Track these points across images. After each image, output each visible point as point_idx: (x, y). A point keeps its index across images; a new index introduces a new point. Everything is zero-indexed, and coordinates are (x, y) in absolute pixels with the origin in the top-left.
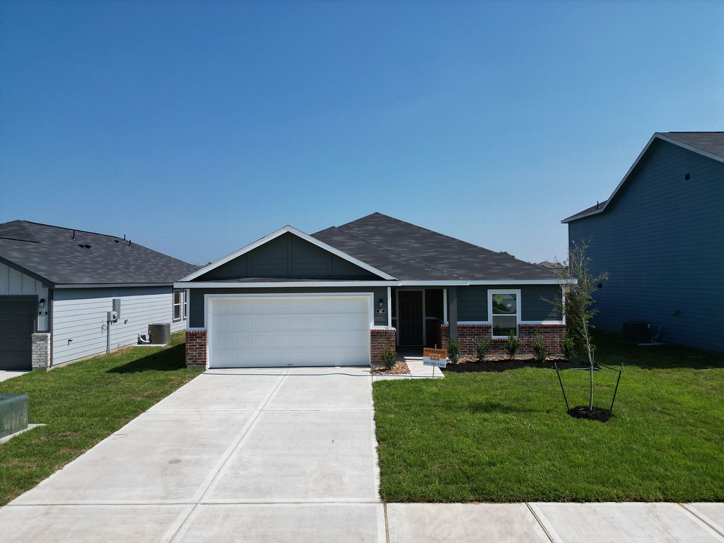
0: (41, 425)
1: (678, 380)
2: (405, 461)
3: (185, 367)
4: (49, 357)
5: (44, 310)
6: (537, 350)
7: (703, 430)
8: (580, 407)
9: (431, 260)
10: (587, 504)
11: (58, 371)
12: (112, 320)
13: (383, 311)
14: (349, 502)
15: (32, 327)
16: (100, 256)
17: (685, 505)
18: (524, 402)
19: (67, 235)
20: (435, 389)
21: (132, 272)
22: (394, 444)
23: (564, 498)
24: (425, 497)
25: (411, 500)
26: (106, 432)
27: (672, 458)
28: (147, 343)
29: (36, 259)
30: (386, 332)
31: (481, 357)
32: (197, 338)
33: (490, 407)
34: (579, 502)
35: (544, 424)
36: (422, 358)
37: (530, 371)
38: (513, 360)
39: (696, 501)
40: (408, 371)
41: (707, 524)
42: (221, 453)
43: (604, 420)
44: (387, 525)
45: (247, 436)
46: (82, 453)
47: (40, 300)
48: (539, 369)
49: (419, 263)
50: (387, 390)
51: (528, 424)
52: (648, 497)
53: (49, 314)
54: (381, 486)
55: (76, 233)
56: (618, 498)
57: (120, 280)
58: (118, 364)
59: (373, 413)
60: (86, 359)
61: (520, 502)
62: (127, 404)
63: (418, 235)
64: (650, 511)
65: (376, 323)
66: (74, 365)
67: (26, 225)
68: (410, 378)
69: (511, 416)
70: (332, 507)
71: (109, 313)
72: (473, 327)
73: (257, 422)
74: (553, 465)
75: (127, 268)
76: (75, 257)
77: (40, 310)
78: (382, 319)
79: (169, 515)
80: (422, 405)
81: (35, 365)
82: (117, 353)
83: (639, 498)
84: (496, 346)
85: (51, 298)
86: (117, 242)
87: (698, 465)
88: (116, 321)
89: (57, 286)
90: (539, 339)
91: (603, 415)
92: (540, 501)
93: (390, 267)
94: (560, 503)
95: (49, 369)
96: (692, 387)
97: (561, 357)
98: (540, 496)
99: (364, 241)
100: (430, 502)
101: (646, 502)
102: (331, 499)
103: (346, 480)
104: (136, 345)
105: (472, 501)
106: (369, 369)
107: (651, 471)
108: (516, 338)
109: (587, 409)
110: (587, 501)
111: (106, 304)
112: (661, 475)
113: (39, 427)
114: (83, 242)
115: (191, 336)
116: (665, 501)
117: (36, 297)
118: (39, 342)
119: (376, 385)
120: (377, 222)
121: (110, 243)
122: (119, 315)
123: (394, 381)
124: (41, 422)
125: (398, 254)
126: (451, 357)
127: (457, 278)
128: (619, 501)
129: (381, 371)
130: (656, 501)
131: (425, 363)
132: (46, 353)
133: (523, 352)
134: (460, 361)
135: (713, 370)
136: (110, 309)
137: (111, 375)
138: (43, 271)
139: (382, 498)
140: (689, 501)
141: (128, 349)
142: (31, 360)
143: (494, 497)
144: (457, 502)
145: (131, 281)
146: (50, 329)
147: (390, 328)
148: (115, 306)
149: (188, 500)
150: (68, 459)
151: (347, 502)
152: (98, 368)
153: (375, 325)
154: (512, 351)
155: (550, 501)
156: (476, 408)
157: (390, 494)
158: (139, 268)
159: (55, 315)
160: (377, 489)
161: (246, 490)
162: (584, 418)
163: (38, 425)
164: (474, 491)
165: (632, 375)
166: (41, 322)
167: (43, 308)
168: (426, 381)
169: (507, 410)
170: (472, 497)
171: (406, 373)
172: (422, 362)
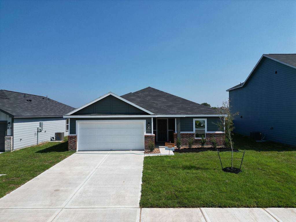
0: (4, 175)
1: (270, 156)
2: (152, 190)
3: (68, 150)
4: (12, 146)
5: (10, 127)
6: (213, 144)
7: (278, 177)
8: (228, 167)
9: (170, 106)
10: (225, 208)
11: (16, 152)
12: (39, 131)
13: (150, 128)
14: (126, 208)
15: (5, 134)
16: (35, 104)
17: (265, 209)
18: (205, 165)
19: (22, 96)
20: (169, 160)
21: (49, 111)
22: (149, 183)
23: (215, 206)
24: (158, 205)
25: (152, 207)
26: (30, 178)
27: (263, 189)
28: (55, 140)
29: (7, 106)
30: (151, 136)
31: (190, 146)
32: (73, 139)
33: (190, 168)
34: (221, 207)
35: (212, 175)
36: (165, 147)
37: (210, 152)
38: (203, 148)
39: (270, 207)
40: (160, 152)
41: (273, 217)
42: (76, 187)
43: (237, 173)
44: (140, 217)
45: (89, 180)
46: (19, 187)
47: (8, 123)
48: (214, 151)
49: (165, 107)
50: (150, 160)
51: (205, 174)
52: (250, 206)
53: (12, 128)
54: (140, 201)
55: (26, 95)
56: (238, 206)
57: (43, 115)
58: (41, 149)
59: (142, 170)
60: (28, 147)
61: (197, 207)
62: (41, 166)
63: (166, 96)
64: (250, 211)
65: (147, 132)
66: (22, 149)
67: (5, 92)
68: (160, 155)
69: (199, 171)
70: (119, 210)
71: (38, 128)
72: (187, 134)
73: (94, 174)
74: (213, 192)
75: (46, 109)
76: (24, 105)
77: (8, 127)
78: (149, 131)
79: (50, 213)
80: (163, 166)
81: (6, 149)
82: (41, 144)
83: (246, 206)
84: (196, 142)
85: (13, 122)
86: (43, 98)
87: (273, 192)
88: (41, 131)
89: (15, 117)
90: (214, 139)
91: (236, 171)
92: (206, 207)
93: (153, 109)
94: (214, 208)
95: (12, 151)
96: (275, 159)
97: (223, 146)
98: (206, 205)
99: (143, 98)
100: (160, 207)
101: (250, 208)
102: (119, 206)
103: (126, 198)
104: (50, 141)
105: (177, 207)
106: (144, 151)
107: (253, 194)
108: (204, 138)
109: (230, 168)
110: (225, 207)
111: (37, 124)
112: (257, 196)
113: (3, 176)
114: (28, 99)
115: (70, 137)
116: (257, 207)
117: (7, 121)
118: (8, 140)
119: (146, 158)
120: (149, 90)
121: (40, 99)
122: (42, 129)
123: (153, 157)
124: (4, 174)
125: (157, 104)
126: (177, 146)
127: (180, 114)
128: (238, 207)
129: (149, 152)
130: (254, 207)
131: (166, 149)
132: (11, 144)
133: (207, 144)
134: (181, 148)
135: (285, 152)
136: (39, 126)
137: (37, 154)
138: (10, 111)
139: (140, 206)
140: (267, 207)
141: (46, 143)
142: (5, 147)
143: (186, 205)
144: (171, 207)
145: (47, 115)
146: (12, 135)
147: (153, 134)
148: (41, 125)
149: (60, 207)
150: (13, 189)
151: (125, 208)
152: (32, 151)
153: (146, 133)
154: (203, 144)
155: (209, 207)
156: (185, 168)
157: (144, 204)
158: (51, 110)
159: (14, 129)
160: (139, 202)
161: (84, 202)
162: (229, 172)
163: (3, 175)
164: (178, 203)
165: (251, 154)
166: (9, 132)
167: (9, 126)
168: (166, 156)
169: (198, 169)
170: (177, 206)
171: (158, 153)
172: (164, 148)
